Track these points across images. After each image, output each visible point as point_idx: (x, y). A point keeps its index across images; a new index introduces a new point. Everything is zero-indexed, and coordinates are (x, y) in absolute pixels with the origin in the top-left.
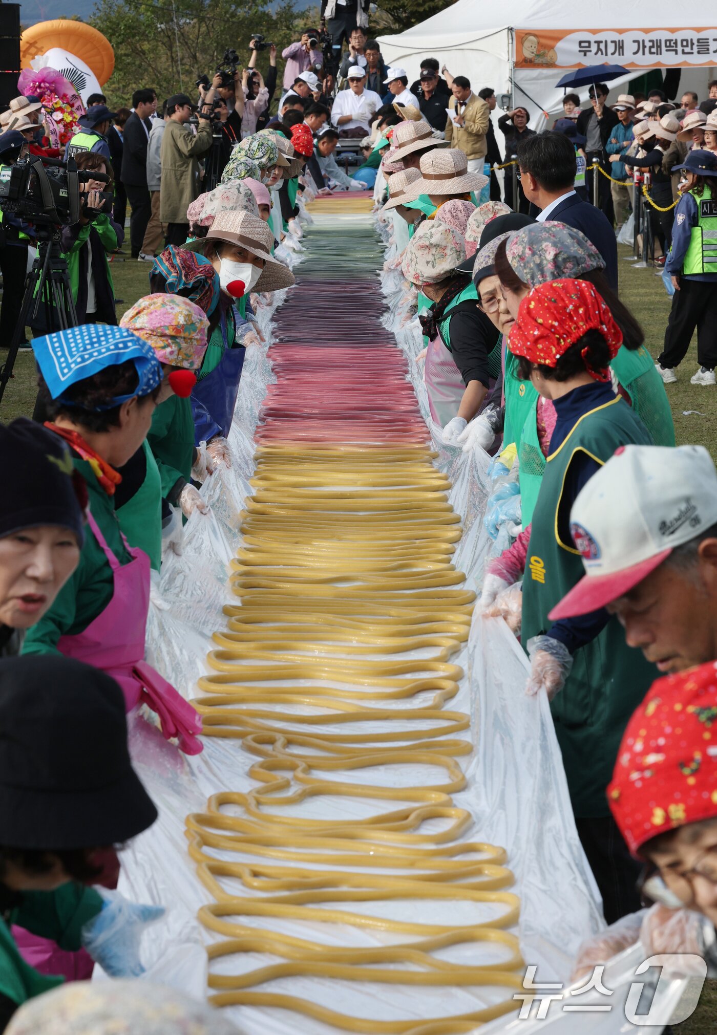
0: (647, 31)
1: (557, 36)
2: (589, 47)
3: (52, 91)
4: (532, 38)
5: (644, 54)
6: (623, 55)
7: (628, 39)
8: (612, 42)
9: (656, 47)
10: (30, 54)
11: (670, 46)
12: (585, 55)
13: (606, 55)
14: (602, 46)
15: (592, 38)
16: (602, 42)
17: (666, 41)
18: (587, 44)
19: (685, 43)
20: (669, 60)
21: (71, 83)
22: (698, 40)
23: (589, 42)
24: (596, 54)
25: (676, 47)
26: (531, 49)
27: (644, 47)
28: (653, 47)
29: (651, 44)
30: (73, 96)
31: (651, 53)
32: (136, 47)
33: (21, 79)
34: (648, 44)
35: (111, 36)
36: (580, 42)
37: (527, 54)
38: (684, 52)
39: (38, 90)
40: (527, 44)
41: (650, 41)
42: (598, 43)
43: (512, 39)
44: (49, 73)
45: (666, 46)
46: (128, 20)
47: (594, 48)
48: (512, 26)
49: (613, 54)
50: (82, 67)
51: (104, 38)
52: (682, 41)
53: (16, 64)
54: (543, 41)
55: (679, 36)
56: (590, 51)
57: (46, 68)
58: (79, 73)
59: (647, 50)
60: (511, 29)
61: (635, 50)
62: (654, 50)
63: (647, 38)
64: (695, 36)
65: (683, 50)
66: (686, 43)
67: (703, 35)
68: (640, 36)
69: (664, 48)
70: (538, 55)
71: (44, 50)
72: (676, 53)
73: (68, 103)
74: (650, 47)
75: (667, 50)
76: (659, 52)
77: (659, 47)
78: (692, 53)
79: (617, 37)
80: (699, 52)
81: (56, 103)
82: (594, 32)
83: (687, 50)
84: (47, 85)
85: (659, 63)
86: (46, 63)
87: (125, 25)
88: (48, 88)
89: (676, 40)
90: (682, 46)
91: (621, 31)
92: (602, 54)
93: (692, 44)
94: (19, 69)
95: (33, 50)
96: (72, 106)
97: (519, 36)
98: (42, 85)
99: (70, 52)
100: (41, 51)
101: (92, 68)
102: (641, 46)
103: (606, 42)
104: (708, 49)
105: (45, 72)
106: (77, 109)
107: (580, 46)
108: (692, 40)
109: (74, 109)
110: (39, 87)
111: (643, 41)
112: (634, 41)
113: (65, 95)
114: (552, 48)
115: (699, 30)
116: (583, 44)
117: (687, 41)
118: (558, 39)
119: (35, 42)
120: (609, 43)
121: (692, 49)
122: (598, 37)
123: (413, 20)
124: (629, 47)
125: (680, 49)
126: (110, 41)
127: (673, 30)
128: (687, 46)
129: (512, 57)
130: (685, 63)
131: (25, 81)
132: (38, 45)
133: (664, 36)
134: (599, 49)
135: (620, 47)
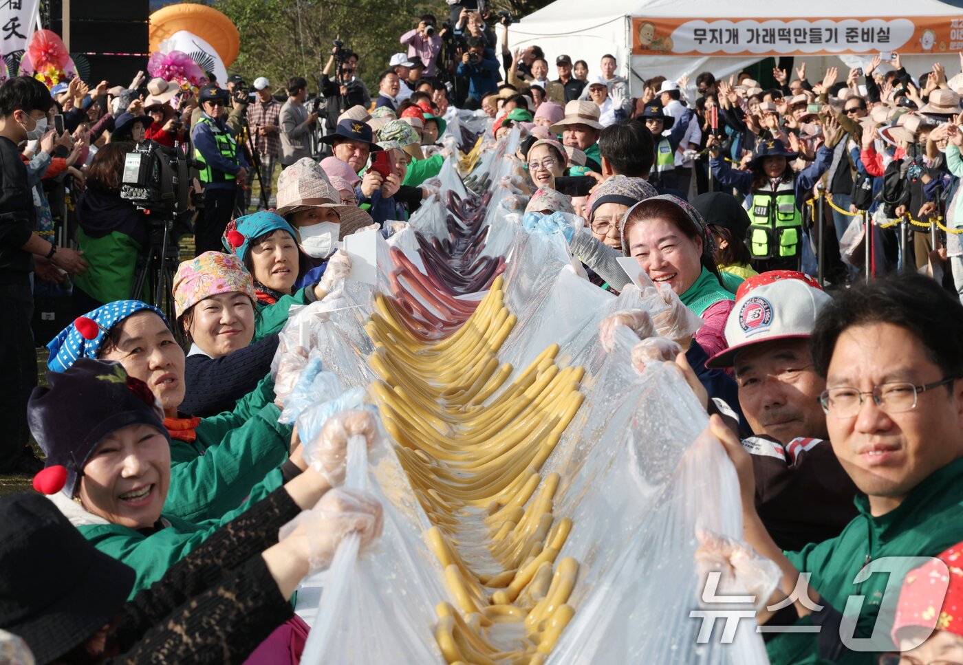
0: (761, 20)
1: (674, 24)
2: (704, 35)
3: (180, 74)
4: (648, 26)
5: (758, 42)
6: (737, 43)
7: (742, 28)
8: (727, 30)
9: (770, 35)
10: (157, 36)
11: (784, 35)
12: (700, 43)
13: (721, 43)
14: (717, 34)
15: (707, 26)
16: (716, 30)
17: (779, 30)
18: (702, 33)
19: (798, 33)
20: (782, 48)
21: (200, 66)
22: (811, 30)
23: (704, 31)
24: (711, 42)
25: (789, 35)
26: (647, 37)
27: (758, 35)
28: (767, 35)
29: (764, 33)
30: (202, 78)
31: (765, 41)
32: (260, 30)
33: (150, 62)
34: (762, 33)
35: (236, 19)
36: (696, 31)
37: (644, 41)
39: (167, 73)
40: (643, 31)
41: (764, 30)
42: (713, 31)
43: (629, 26)
44: (178, 56)
45: (779, 35)
46: (254, 5)
47: (709, 36)
48: (629, 14)
49: (728, 42)
50: (210, 51)
51: (230, 21)
52: (795, 30)
53: (145, 47)
54: (659, 29)
55: (792, 26)
56: (705, 39)
57: (174, 52)
58: (207, 56)
59: (761, 39)
60: (629, 17)
61: (749, 38)
62: (767, 39)
63: (761, 27)
64: (808, 26)
65: (796, 40)
66: (800, 32)
67: (815, 25)
68: (754, 25)
69: (777, 37)
70: (654, 43)
71: (171, 33)
72: (790, 42)
74: (764, 36)
75: (780, 39)
76: (773, 41)
77: (773, 36)
78: (805, 42)
79: (732, 26)
80: (811, 42)
82: (709, 20)
83: (800, 39)
84: (176, 68)
85: (772, 52)
86: (174, 46)
87: (251, 9)
88: (176, 71)
89: (789, 29)
90: (795, 35)
91: (735, 20)
92: (717, 42)
93: (805, 33)
94: (148, 52)
95: (160, 33)
97: (638, 24)
98: (171, 68)
99: (197, 34)
100: (168, 33)
101: (219, 53)
102: (754, 34)
103: (721, 30)
104: (820, 39)
105: (174, 56)
107: (696, 34)
108: (804, 30)
110: (168, 69)
111: (757, 30)
112: (748, 30)
113: (193, 78)
114: (668, 35)
115: (811, 20)
116: (698, 33)
117: (800, 30)
118: (674, 27)
119: (163, 25)
120: (724, 32)
121: (805, 38)
122: (714, 26)
123: (532, 7)
124: (744, 36)
125: (793, 38)
126: (236, 24)
127: (786, 20)
128: (800, 35)
129: (629, 43)
130: (798, 52)
131: (155, 64)
132: (165, 28)
133: (778, 25)
134: (714, 37)
135: (734, 35)
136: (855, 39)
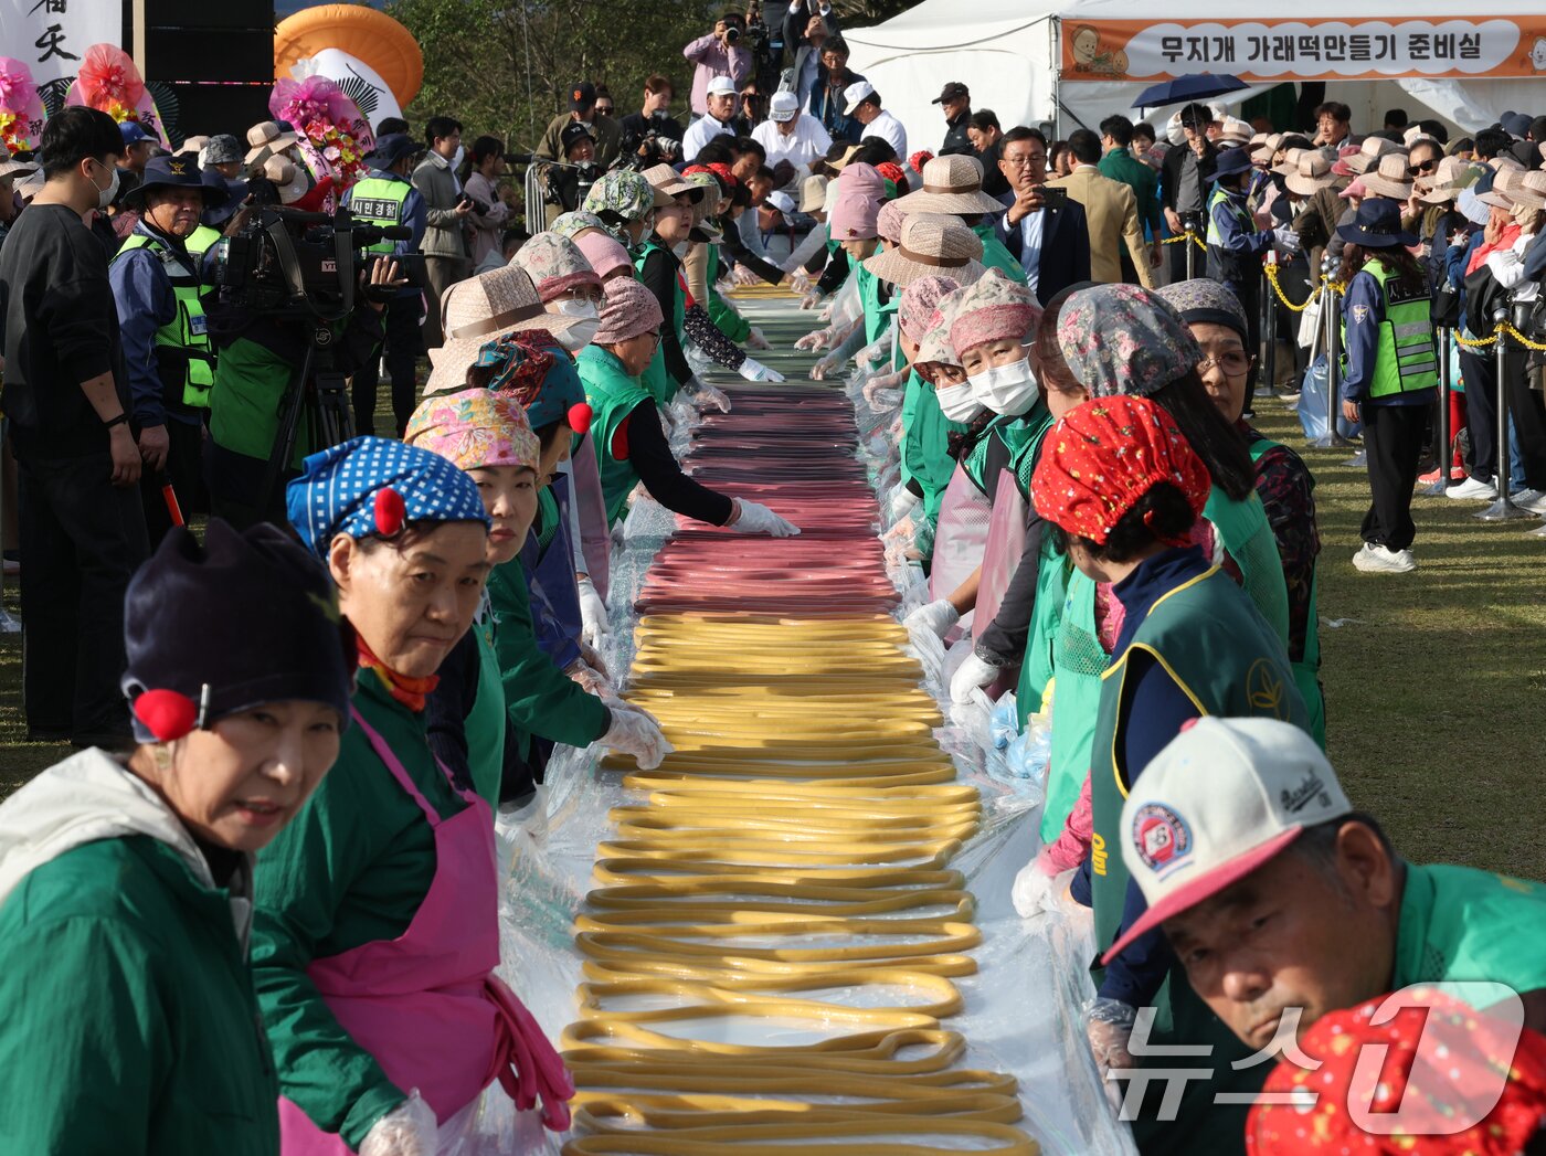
0: (1270, 23)
1: (1130, 29)
2: (1179, 47)
3: (323, 115)
4: (1088, 32)
5: (1266, 59)
6: (1233, 60)
7: (1240, 35)
8: (1215, 39)
9: (1286, 47)
10: (290, 58)
11: (1308, 47)
12: (1173, 60)
13: (1207, 59)
14: (1200, 46)
15: (1184, 33)
16: (1199, 40)
17: (1301, 39)
18: (1175, 43)
19: (1331, 43)
20: (1305, 68)
21: (355, 101)
22: (1353, 38)
23: (1179, 40)
24: (1190, 58)
25: (1318, 48)
26: (1085, 50)
27: (1266, 48)
28: (1280, 48)
29: (1277, 44)
30: (357, 121)
31: (1277, 58)
32: (458, 48)
33: (274, 95)
34: (1272, 44)
35: (419, 29)
36: (1165, 40)
37: (1080, 58)
38: (1329, 57)
39: (302, 113)
40: (1079, 43)
41: (1275, 39)
42: (1194, 41)
43: (1057, 34)
44: (320, 84)
45: (1301, 47)
46: (446, 6)
47: (1187, 49)
48: (1056, 13)
49: (1216, 59)
50: (372, 78)
51: (408, 34)
52: (1327, 39)
53: (267, 72)
54: (1104, 37)
55: (1321, 31)
56: (1181, 54)
57: (314, 77)
58: (367, 86)
59: (1270, 53)
60: (1056, 18)
61: (1252, 53)
62: (1281, 53)
63: (1271, 33)
64: (1347, 32)
65: (1328, 54)
66: (1334, 42)
67: (1359, 30)
68: (1260, 31)
69: (1297, 51)
70: (1098, 60)
71: (312, 51)
72: (1318, 59)
73: (348, 133)
74: (1276, 49)
75: (1302, 54)
76: (1290, 57)
77: (1290, 48)
78: (1343, 59)
79: (1223, 32)
80: (1353, 58)
81: (330, 133)
82: (1187, 23)
83: (1335, 53)
84: (316, 104)
85: (1289, 74)
86: (315, 70)
87: (442, 13)
88: (317, 110)
89: (1317, 38)
90: (1327, 47)
91: (1229, 23)
92: (1200, 58)
93: (1343, 44)
94: (272, 79)
95: (293, 52)
96: (355, 137)
97: (1069, 30)
98: (309, 105)
99: (354, 55)
100: (305, 52)
101: (387, 81)
102: (1260, 46)
103: (1206, 39)
104: (1368, 53)
105: (313, 84)
106: (364, 142)
107: (1165, 46)
108: (1342, 37)
109: (358, 142)
110: (304, 107)
111: (1265, 39)
112: (1250, 39)
113: (344, 121)
114: (1121, 48)
115: (1353, 22)
116: (1169, 43)
117: (1334, 38)
118: (1131, 35)
119: (298, 40)
120: (1210, 41)
121: (1342, 52)
122: (1194, 32)
123: (899, 5)
124: (1243, 49)
125: (1322, 51)
126: (417, 38)
127: (1312, 22)
128: (1334, 47)
129: (1057, 62)
130: (1332, 74)
131: (282, 101)
132: (302, 44)
133: (1298, 31)
134: (1195, 51)
135: (1227, 47)
136: (1424, 53)
